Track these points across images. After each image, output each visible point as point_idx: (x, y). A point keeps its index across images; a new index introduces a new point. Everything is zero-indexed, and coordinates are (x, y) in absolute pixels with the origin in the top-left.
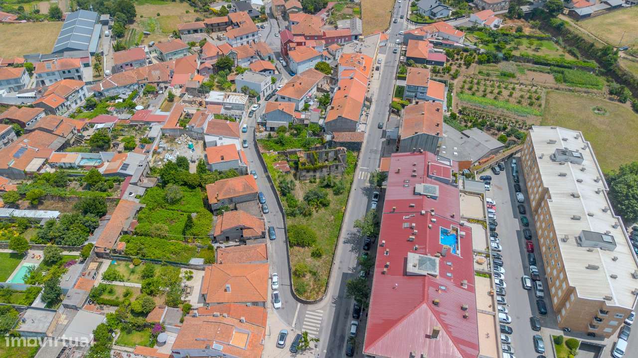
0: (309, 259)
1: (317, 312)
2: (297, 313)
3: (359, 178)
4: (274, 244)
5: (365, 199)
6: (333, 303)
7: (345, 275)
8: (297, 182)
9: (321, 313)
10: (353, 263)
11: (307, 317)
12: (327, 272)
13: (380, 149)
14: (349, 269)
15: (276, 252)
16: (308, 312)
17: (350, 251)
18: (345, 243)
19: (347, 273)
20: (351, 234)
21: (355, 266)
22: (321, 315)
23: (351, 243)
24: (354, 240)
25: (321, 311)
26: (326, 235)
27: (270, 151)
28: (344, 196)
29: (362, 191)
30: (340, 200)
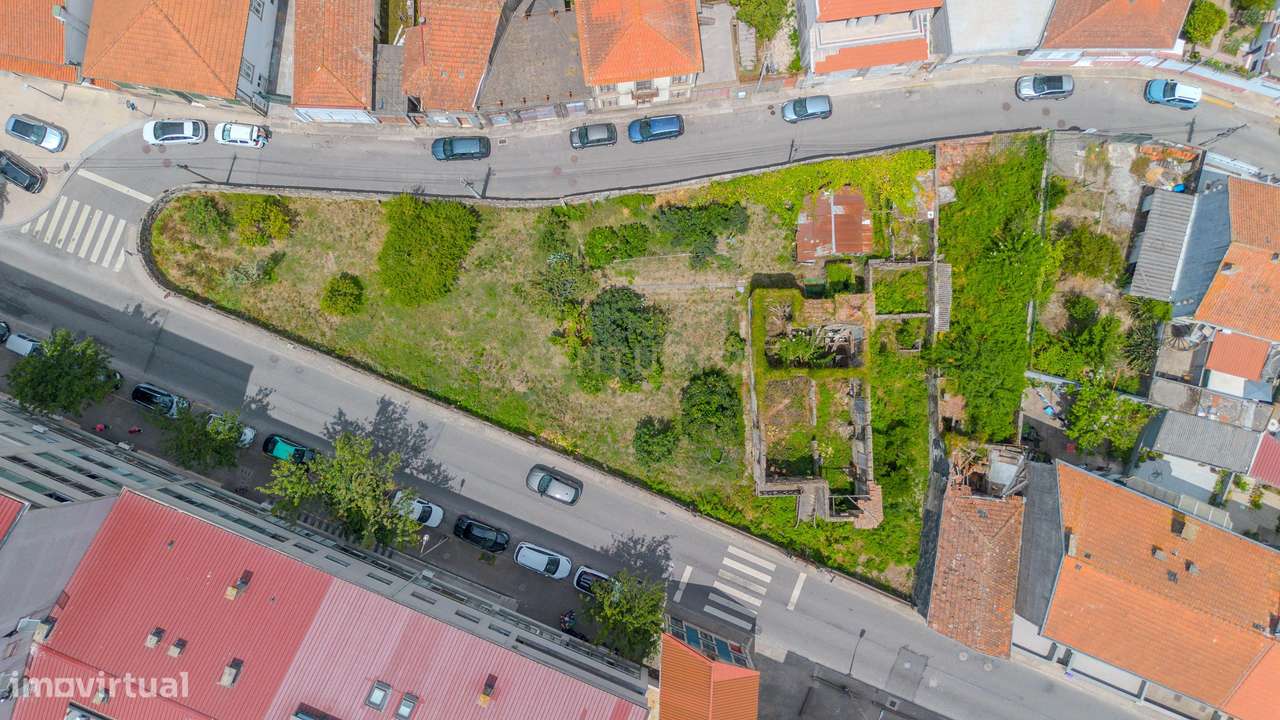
0: (331, 266)
1: (116, 254)
2: (124, 190)
3: (731, 550)
4: (419, 151)
5: (600, 539)
6: (139, 306)
7: (243, 371)
8: (742, 285)
9: (112, 263)
10: (282, 410)
11: (92, 213)
12: (266, 313)
13: (918, 701)
14: (265, 392)
15: (372, 155)
16: (122, 223)
17: (341, 413)
18: (385, 404)
19: (246, 380)
20: (421, 437)
21: (273, 414)
22: (105, 264)
23: (376, 426)
24: (391, 440)
25: (118, 266)
26: (433, 343)
27: (946, 189)
28: (629, 461)
29: (648, 540)
30: (609, 439)
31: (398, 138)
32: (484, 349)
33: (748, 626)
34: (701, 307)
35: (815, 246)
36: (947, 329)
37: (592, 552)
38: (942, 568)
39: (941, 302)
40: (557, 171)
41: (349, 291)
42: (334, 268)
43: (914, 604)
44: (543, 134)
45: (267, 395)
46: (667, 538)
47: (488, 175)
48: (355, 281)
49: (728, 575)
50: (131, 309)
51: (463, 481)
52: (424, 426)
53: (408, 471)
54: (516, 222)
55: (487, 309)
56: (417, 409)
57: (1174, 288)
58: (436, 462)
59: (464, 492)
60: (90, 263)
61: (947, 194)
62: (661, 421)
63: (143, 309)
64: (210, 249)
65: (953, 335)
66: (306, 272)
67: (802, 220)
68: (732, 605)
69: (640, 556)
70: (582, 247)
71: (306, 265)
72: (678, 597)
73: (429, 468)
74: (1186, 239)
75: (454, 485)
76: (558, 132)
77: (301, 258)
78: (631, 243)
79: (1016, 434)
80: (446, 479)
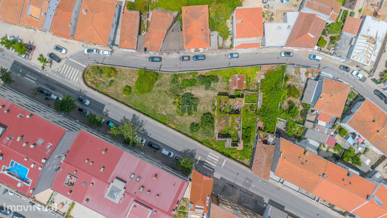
0: (124, 84)
1: (77, 77)
2: (79, 63)
3: (210, 153)
4: (146, 59)
5: (180, 149)
6: (81, 90)
7: (103, 106)
8: (216, 94)
9: (75, 80)
10: (111, 115)
11: (71, 68)
12: (109, 93)
13: (249, 190)
14: (107, 111)
15: (135, 59)
16: (78, 71)
17: (124, 117)
18: (134, 115)
19: (103, 108)
20: (142, 123)
21: (109, 116)
22: (74, 80)
23: (132, 120)
24: (135, 124)
25: (77, 81)
26: (146, 102)
27: (263, 76)
28: (188, 132)
29: (191, 150)
30: (184, 127)
31: (141, 56)
32: (157, 105)
33: (212, 171)
34: (207, 98)
35: (233, 87)
36: (261, 107)
37: (179, 152)
38: (255, 160)
39: (260, 101)
40: (176, 65)
41: (128, 89)
42: (125, 84)
43: (249, 168)
44: (174, 57)
45: (108, 112)
46: (195, 149)
47: (161, 66)
48: (130, 87)
49: (209, 159)
50: (79, 90)
51: (151, 134)
52: (143, 121)
53: (138, 131)
54: (166, 77)
55: (159, 96)
56: (142, 117)
57: (311, 101)
58: (145, 129)
59: (151, 136)
60: (70, 79)
61: (263, 77)
62: (196, 123)
63: (81, 91)
64: (97, 78)
65: (262, 109)
66: (119, 85)
67: (230, 80)
68: (209, 166)
69: (189, 153)
70: (181, 83)
71: (119, 83)
72: (197, 163)
73: (143, 130)
74: (315, 90)
75: (149, 135)
76: (177, 57)
77: (117, 81)
78: (192, 83)
79: (274, 132)
80: (147, 133)
